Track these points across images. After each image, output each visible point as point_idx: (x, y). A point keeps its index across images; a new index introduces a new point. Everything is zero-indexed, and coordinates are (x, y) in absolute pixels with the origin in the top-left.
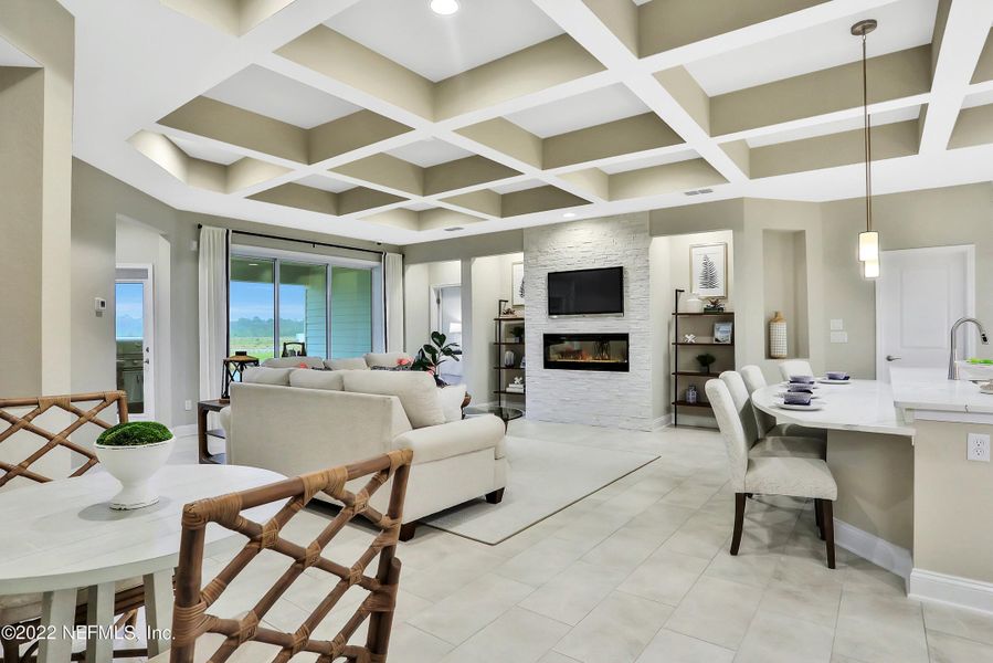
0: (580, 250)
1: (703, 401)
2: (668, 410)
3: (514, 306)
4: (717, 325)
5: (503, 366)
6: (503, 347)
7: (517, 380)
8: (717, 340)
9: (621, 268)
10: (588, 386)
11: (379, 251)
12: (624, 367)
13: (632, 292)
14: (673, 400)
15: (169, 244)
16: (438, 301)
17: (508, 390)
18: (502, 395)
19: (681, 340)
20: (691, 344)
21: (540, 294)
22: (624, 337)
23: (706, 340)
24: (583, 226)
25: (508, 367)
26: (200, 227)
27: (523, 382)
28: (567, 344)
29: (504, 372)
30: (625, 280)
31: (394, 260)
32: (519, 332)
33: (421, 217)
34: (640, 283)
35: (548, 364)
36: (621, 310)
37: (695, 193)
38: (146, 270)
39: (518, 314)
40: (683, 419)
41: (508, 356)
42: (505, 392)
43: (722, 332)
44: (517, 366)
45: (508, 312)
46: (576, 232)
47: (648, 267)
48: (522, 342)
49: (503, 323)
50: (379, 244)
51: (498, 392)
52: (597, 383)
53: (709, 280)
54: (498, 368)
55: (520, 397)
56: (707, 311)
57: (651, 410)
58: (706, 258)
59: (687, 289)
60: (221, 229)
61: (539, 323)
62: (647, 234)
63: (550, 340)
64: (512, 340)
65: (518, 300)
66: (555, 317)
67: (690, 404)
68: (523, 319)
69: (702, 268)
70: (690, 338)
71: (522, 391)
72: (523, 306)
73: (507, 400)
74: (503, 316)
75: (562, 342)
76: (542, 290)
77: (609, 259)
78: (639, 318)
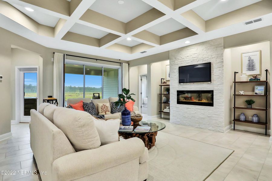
0: (191, 57)
1: (247, 120)
2: (230, 123)
3: (167, 81)
4: (256, 87)
5: (162, 102)
6: (163, 95)
7: (167, 107)
8: (256, 93)
9: (210, 63)
10: (195, 111)
11: (120, 63)
12: (211, 105)
13: (215, 72)
14: (233, 119)
15: (42, 59)
16: (141, 80)
17: (164, 111)
18: (162, 113)
19: (237, 93)
20: (242, 95)
21: (176, 75)
22: (211, 92)
23: (250, 93)
24: (193, 47)
25: (164, 103)
26: (54, 53)
27: (169, 108)
28: (186, 95)
29: (163, 104)
30: (212, 68)
31: (125, 65)
32: (168, 90)
33: (132, 49)
34: (219, 69)
35: (179, 102)
36: (210, 81)
37: (251, 22)
38: (37, 68)
39: (168, 83)
40: (237, 127)
41: (164, 98)
42: (163, 112)
43: (259, 90)
44: (167, 102)
45: (164, 83)
46: (191, 50)
47: (223, 62)
48: (169, 93)
49: (163, 87)
50: (120, 60)
51: (160, 112)
52: (199, 110)
53: (251, 67)
54: (161, 103)
55: (168, 114)
56: (251, 81)
57: (223, 123)
58: (250, 58)
59: (240, 72)
60: (62, 54)
61: (175, 86)
62: (223, 47)
63: (179, 93)
64: (166, 93)
65: (168, 79)
66: (182, 84)
67: (241, 121)
68: (169, 85)
69: (247, 62)
70: (242, 93)
71: (169, 112)
72: (169, 80)
73: (164, 114)
74: (162, 84)
75: (184, 94)
76: (176, 74)
77: (205, 59)
78: (218, 83)
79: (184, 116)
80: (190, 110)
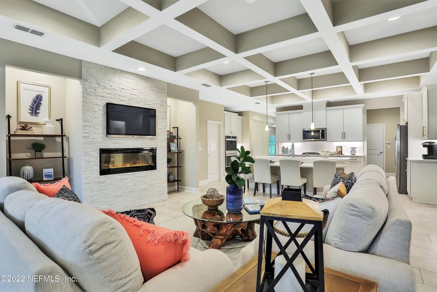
4: (171, 144)
8: (172, 151)
9: (155, 110)
12: (154, 167)
35: (104, 171)
43: (173, 147)
46: (127, 80)
52: (140, 179)
62: (166, 94)
76: (99, 115)
77: (147, 103)
78: (162, 139)
79: (116, 195)
80: (126, 181)
